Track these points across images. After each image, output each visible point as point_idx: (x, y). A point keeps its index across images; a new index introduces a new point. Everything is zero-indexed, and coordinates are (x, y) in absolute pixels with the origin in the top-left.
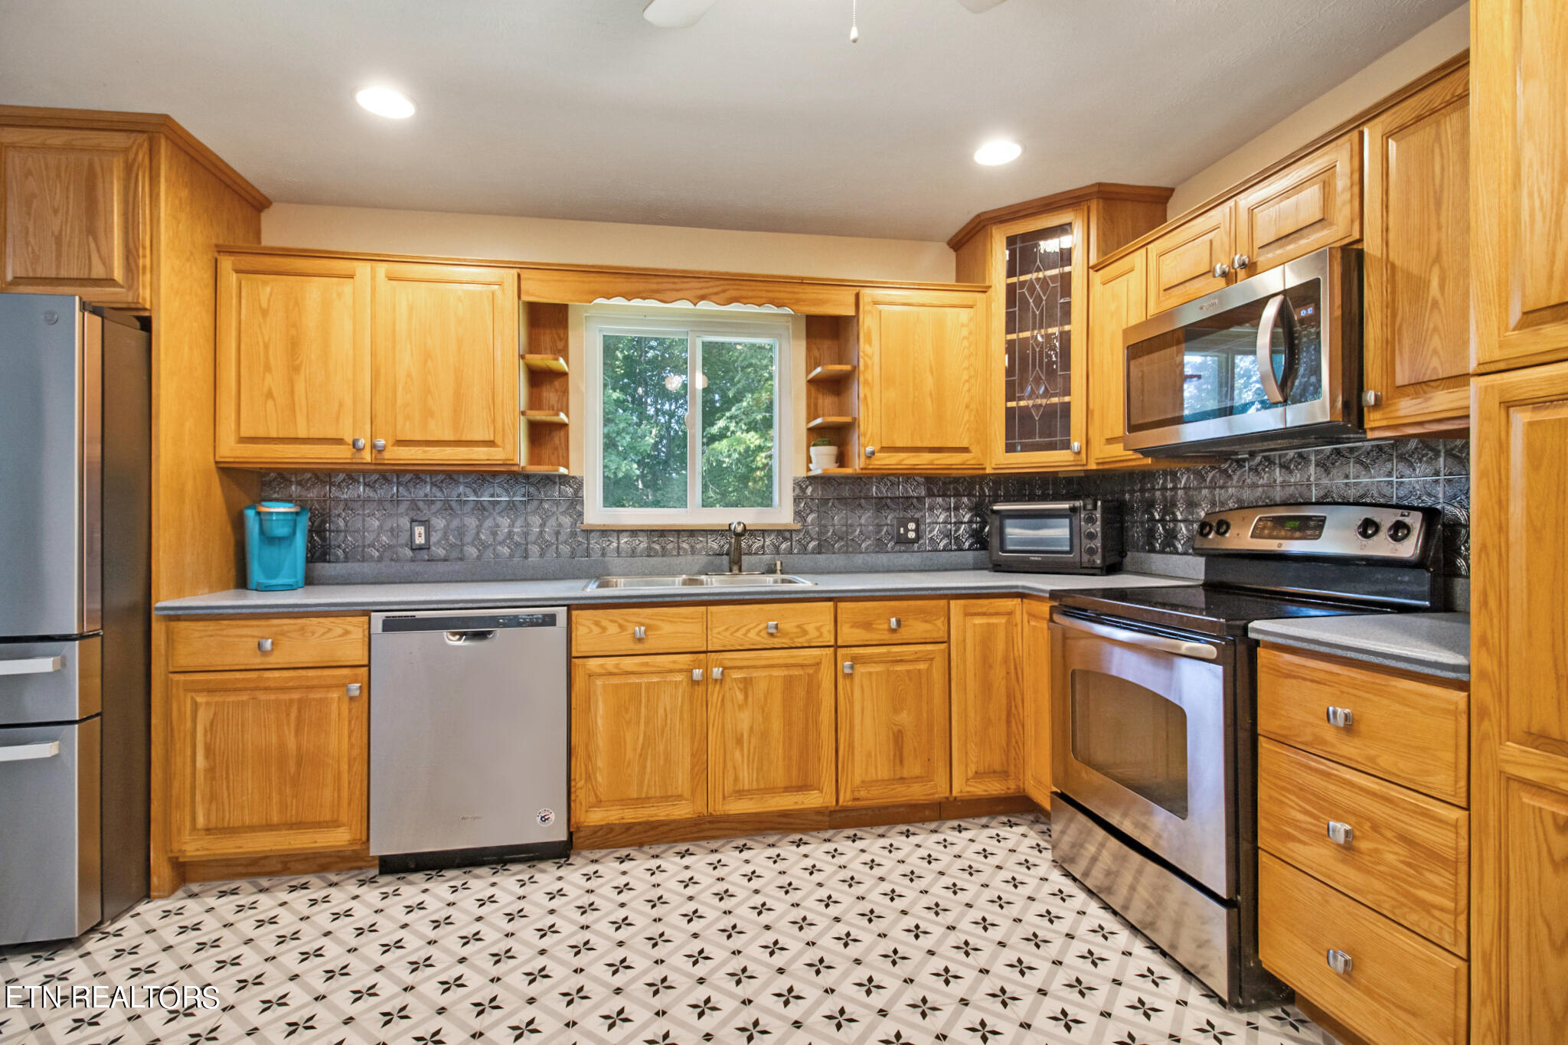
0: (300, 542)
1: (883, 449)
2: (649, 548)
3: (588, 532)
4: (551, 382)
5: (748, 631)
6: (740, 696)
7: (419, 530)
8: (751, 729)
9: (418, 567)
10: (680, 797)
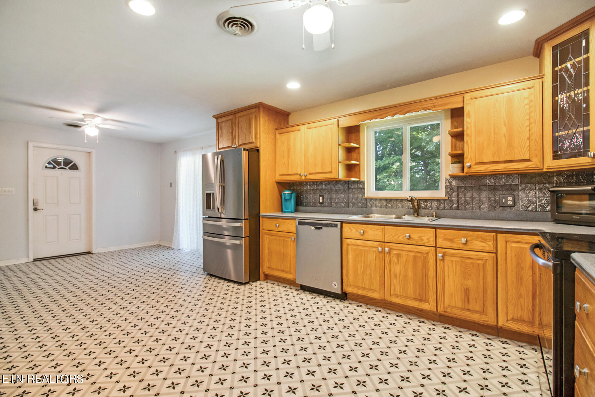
0: (293, 201)
1: (477, 164)
2: (386, 205)
3: (366, 199)
4: (355, 151)
5: (399, 236)
6: (396, 260)
7: (321, 198)
8: (400, 273)
9: (321, 209)
10: (375, 291)
